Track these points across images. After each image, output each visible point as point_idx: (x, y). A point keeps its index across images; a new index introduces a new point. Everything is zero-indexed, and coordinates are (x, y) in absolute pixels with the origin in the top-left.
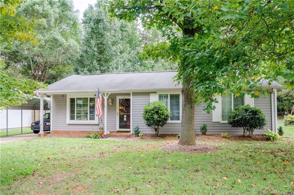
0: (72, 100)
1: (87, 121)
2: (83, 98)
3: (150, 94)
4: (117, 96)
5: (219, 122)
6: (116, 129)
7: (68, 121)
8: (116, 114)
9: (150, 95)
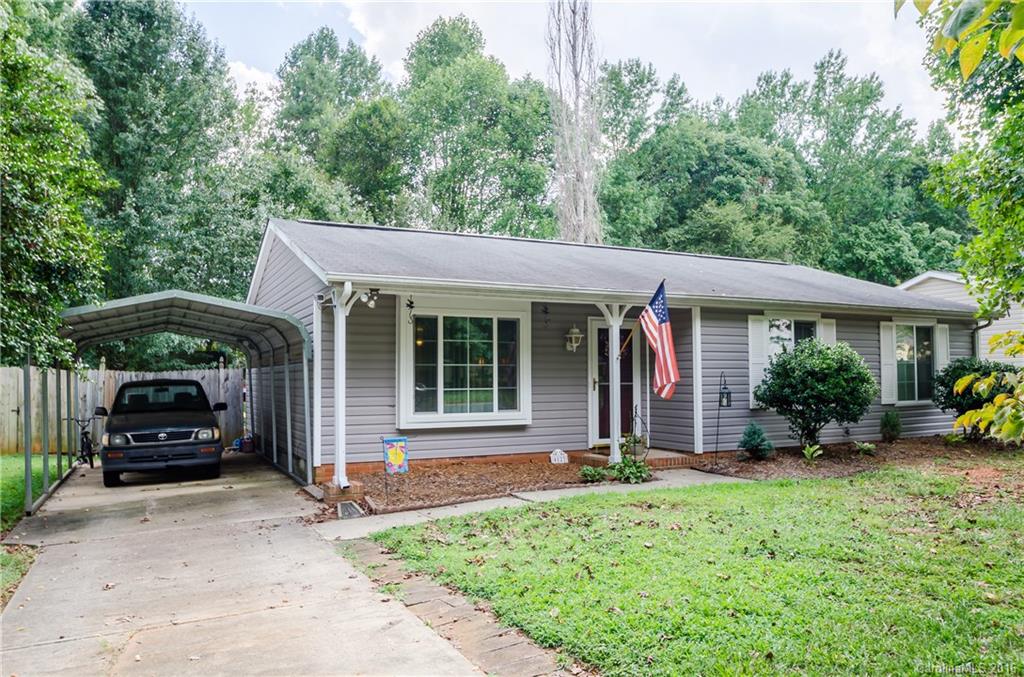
0: (425, 327)
1: (490, 413)
2: (471, 318)
3: (750, 317)
4: (589, 318)
5: (893, 405)
6: (587, 442)
7: (408, 416)
8: (586, 386)
9: (747, 321)
